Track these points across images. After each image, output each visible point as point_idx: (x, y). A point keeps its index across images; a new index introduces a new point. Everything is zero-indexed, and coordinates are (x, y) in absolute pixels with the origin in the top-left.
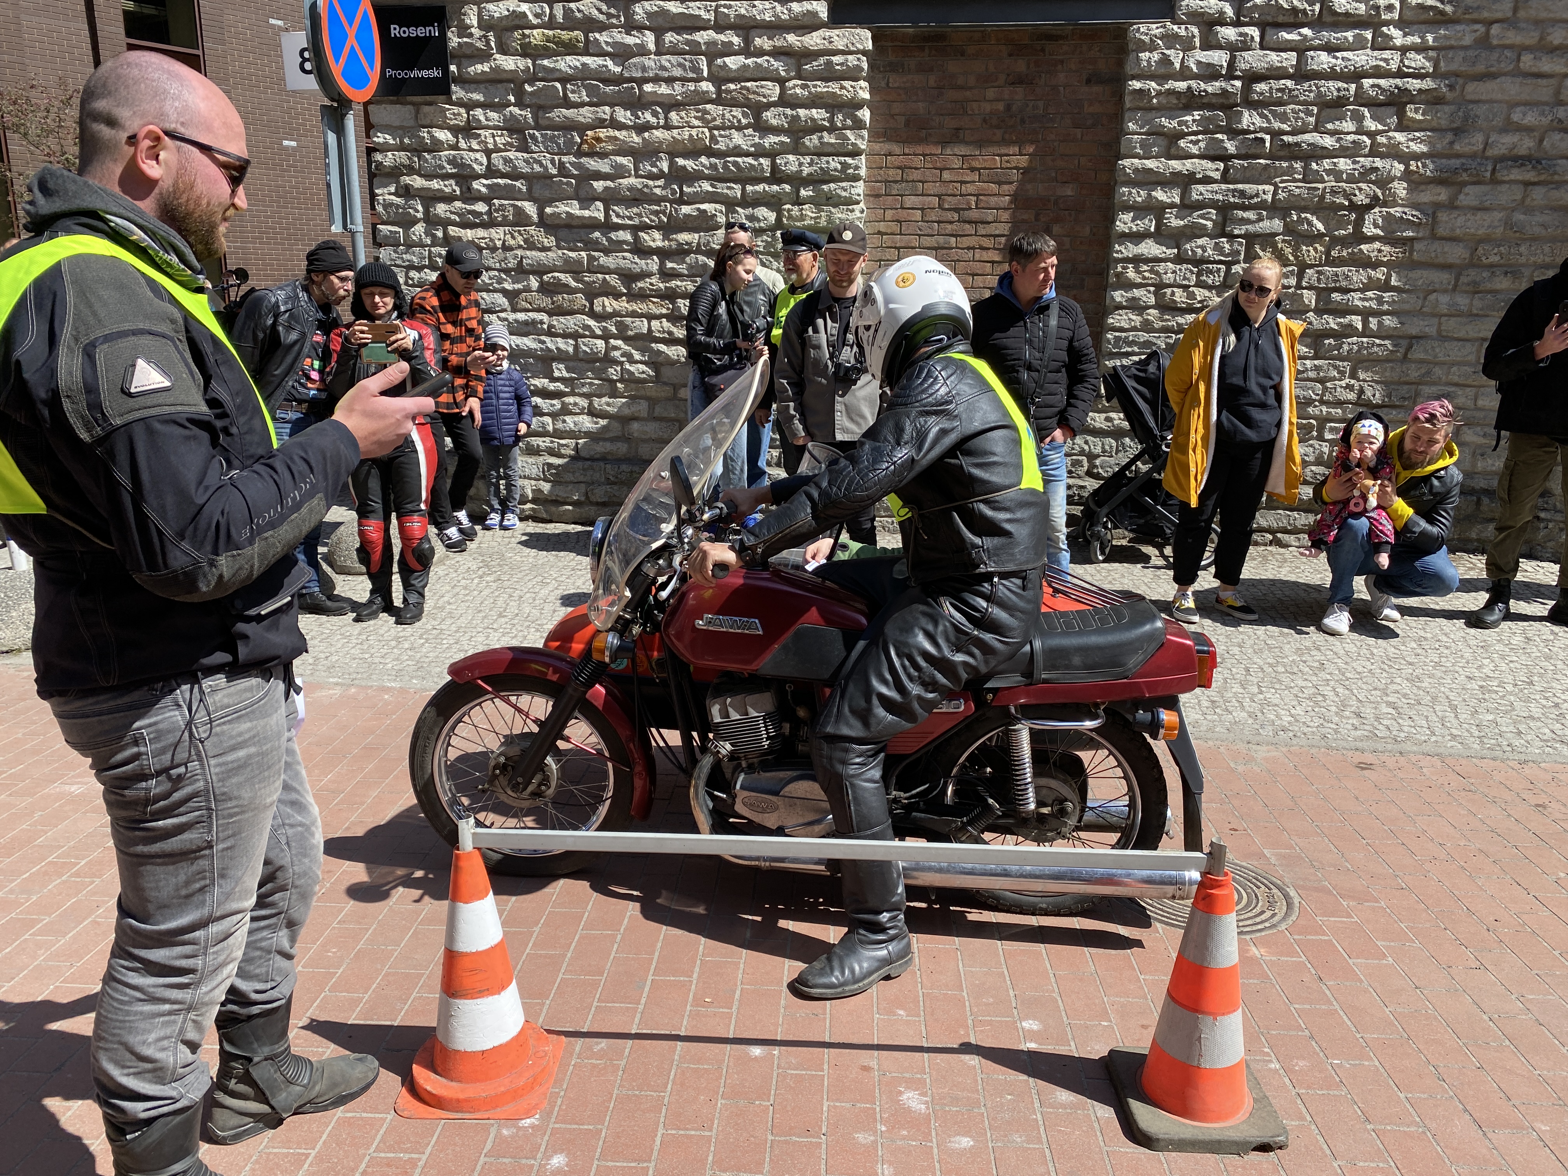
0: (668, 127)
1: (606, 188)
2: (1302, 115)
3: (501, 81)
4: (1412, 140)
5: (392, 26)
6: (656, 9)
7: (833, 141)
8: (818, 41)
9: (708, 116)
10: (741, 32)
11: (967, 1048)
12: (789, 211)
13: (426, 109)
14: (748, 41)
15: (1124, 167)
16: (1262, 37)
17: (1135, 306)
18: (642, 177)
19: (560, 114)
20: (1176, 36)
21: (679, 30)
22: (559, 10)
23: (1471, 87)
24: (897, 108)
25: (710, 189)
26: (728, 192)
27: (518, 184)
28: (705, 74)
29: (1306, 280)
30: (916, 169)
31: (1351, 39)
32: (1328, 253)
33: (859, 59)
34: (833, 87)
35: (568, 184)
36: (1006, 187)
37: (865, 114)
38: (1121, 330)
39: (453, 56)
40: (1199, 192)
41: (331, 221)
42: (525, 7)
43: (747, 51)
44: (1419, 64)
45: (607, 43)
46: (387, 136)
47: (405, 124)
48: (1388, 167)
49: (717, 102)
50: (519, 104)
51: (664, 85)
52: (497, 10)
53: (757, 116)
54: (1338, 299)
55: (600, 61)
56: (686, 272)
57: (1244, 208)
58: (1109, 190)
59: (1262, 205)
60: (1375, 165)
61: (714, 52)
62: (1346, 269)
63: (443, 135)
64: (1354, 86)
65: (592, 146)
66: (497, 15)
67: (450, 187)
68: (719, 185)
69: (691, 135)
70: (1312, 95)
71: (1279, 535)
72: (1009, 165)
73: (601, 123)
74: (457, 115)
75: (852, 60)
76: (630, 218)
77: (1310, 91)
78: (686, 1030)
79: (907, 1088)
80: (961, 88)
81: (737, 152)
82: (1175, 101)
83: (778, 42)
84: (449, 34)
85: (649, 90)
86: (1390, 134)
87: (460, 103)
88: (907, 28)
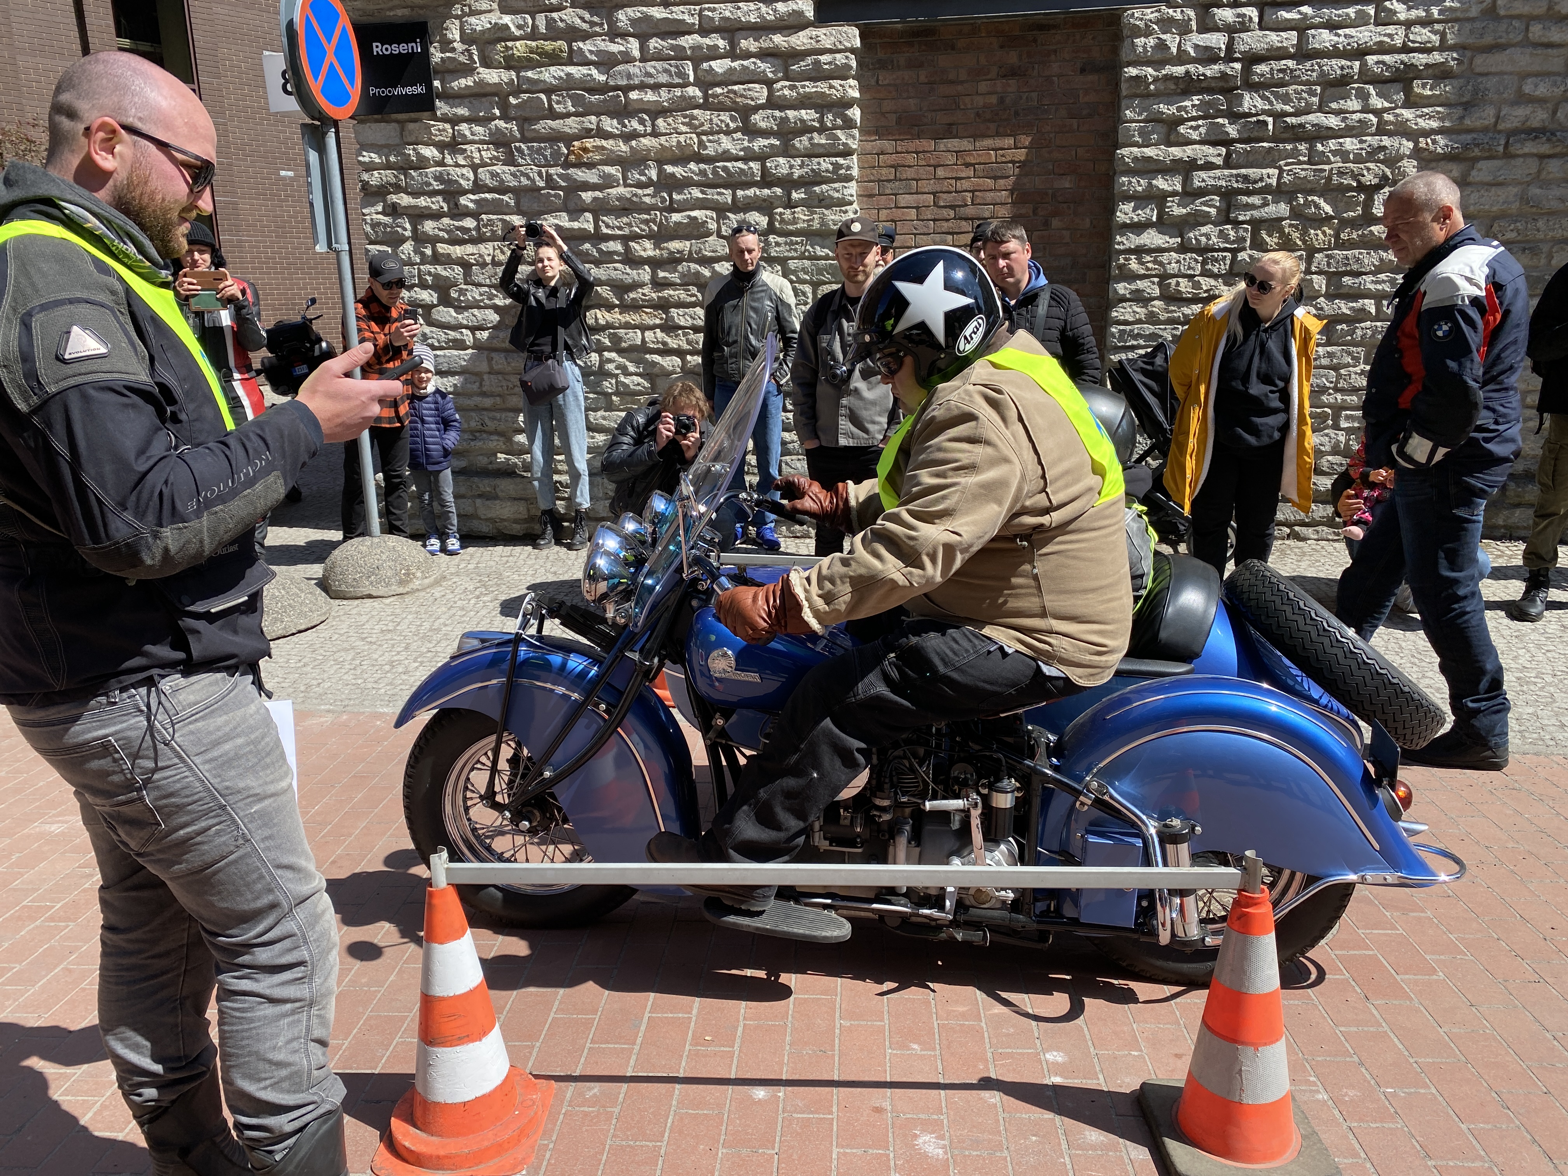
0: (655, 134)
1: (595, 199)
2: (1305, 95)
3: (485, 95)
4: (1421, 117)
5: (374, 44)
6: (639, 15)
7: (823, 141)
8: (805, 41)
9: (696, 122)
10: (726, 35)
11: (987, 1084)
12: (781, 214)
13: (411, 126)
14: (733, 44)
15: (1123, 156)
16: (1261, 17)
17: (1139, 298)
18: (631, 186)
19: (545, 126)
20: (1171, 20)
21: (663, 36)
22: (541, 20)
23: (1479, 60)
24: (888, 106)
25: (701, 196)
26: (719, 198)
27: (505, 198)
28: (691, 79)
29: (1315, 264)
30: (909, 166)
31: (1353, 16)
32: (1337, 236)
33: (847, 57)
34: (822, 87)
35: (556, 196)
36: (1002, 182)
37: (855, 113)
38: (1126, 323)
39: (436, 72)
40: (1201, 179)
41: (316, 241)
42: (507, 19)
43: (732, 54)
44: (1425, 38)
45: (591, 52)
46: (373, 155)
47: (390, 142)
48: (1396, 145)
49: (705, 106)
50: (505, 117)
51: (649, 92)
52: (480, 23)
53: (745, 119)
54: (1349, 283)
55: (584, 70)
56: (678, 281)
57: (1248, 193)
58: (1108, 179)
59: (1266, 190)
60: (1383, 144)
61: (699, 57)
62: (1356, 252)
63: (429, 152)
64: (1357, 63)
65: (579, 157)
66: (479, 28)
67: (438, 203)
68: (709, 191)
69: (679, 142)
70: (1314, 74)
71: (1297, 528)
72: (1004, 159)
73: (587, 133)
74: (442, 131)
75: (840, 58)
76: (620, 228)
77: (1313, 71)
78: (685, 1071)
79: (923, 1131)
80: (952, 82)
81: (726, 156)
82: (1173, 87)
83: (765, 43)
84: (432, 50)
85: (635, 97)
86: (1398, 111)
87: (445, 119)
88: (894, 23)
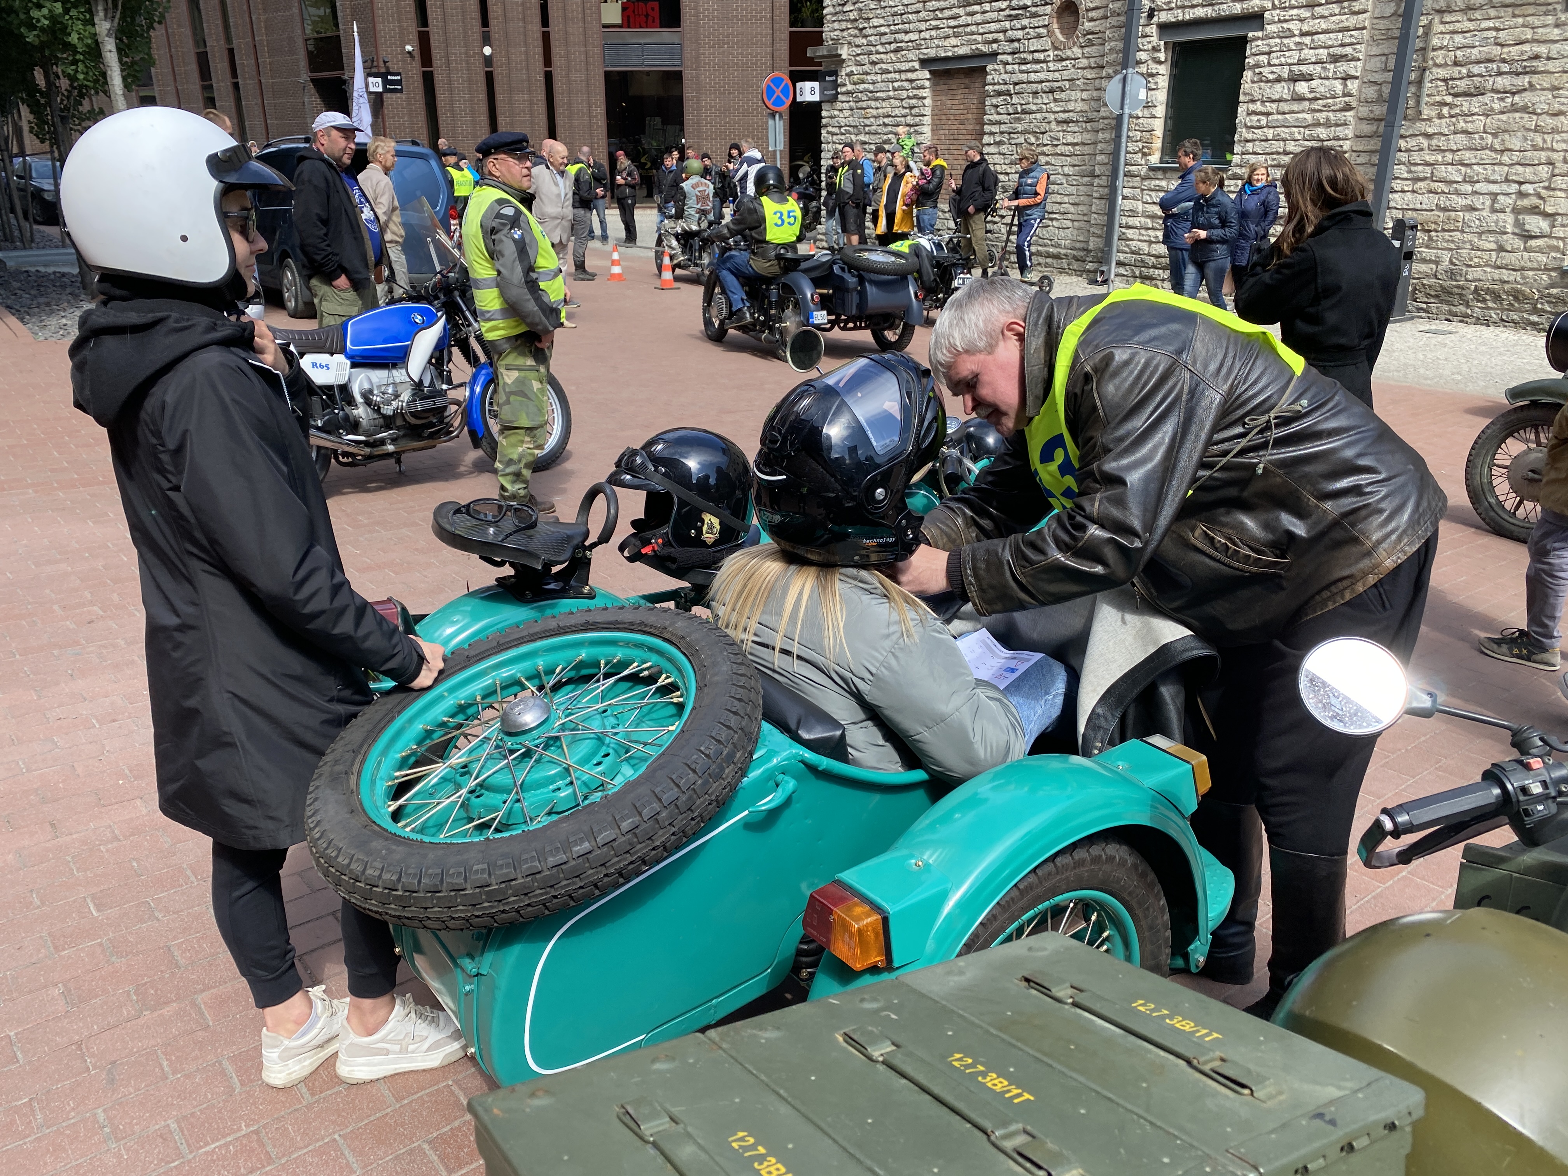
0: (882, 108)
1: (868, 130)
3: (848, 93)
5: (827, 77)
6: (880, 67)
7: (918, 111)
8: (915, 76)
9: (891, 104)
10: (899, 73)
13: (833, 104)
15: (986, 118)
18: (877, 126)
19: (860, 104)
20: (997, 69)
21: (885, 74)
22: (861, 69)
24: (936, 98)
27: (850, 129)
28: (891, 89)
34: (920, 92)
35: (861, 128)
39: (838, 86)
42: (854, 69)
43: (900, 80)
45: (870, 79)
47: (829, 109)
49: (893, 98)
50: (852, 101)
51: (882, 93)
53: (902, 103)
55: (869, 86)
58: (983, 126)
61: (893, 81)
63: (836, 113)
65: (866, 115)
66: (847, 72)
67: (837, 130)
69: (887, 111)
73: (868, 107)
74: (839, 105)
75: (922, 82)
80: (953, 90)
81: (896, 116)
82: (997, 94)
83: (907, 77)
84: (838, 78)
85: (879, 95)
87: (840, 102)
